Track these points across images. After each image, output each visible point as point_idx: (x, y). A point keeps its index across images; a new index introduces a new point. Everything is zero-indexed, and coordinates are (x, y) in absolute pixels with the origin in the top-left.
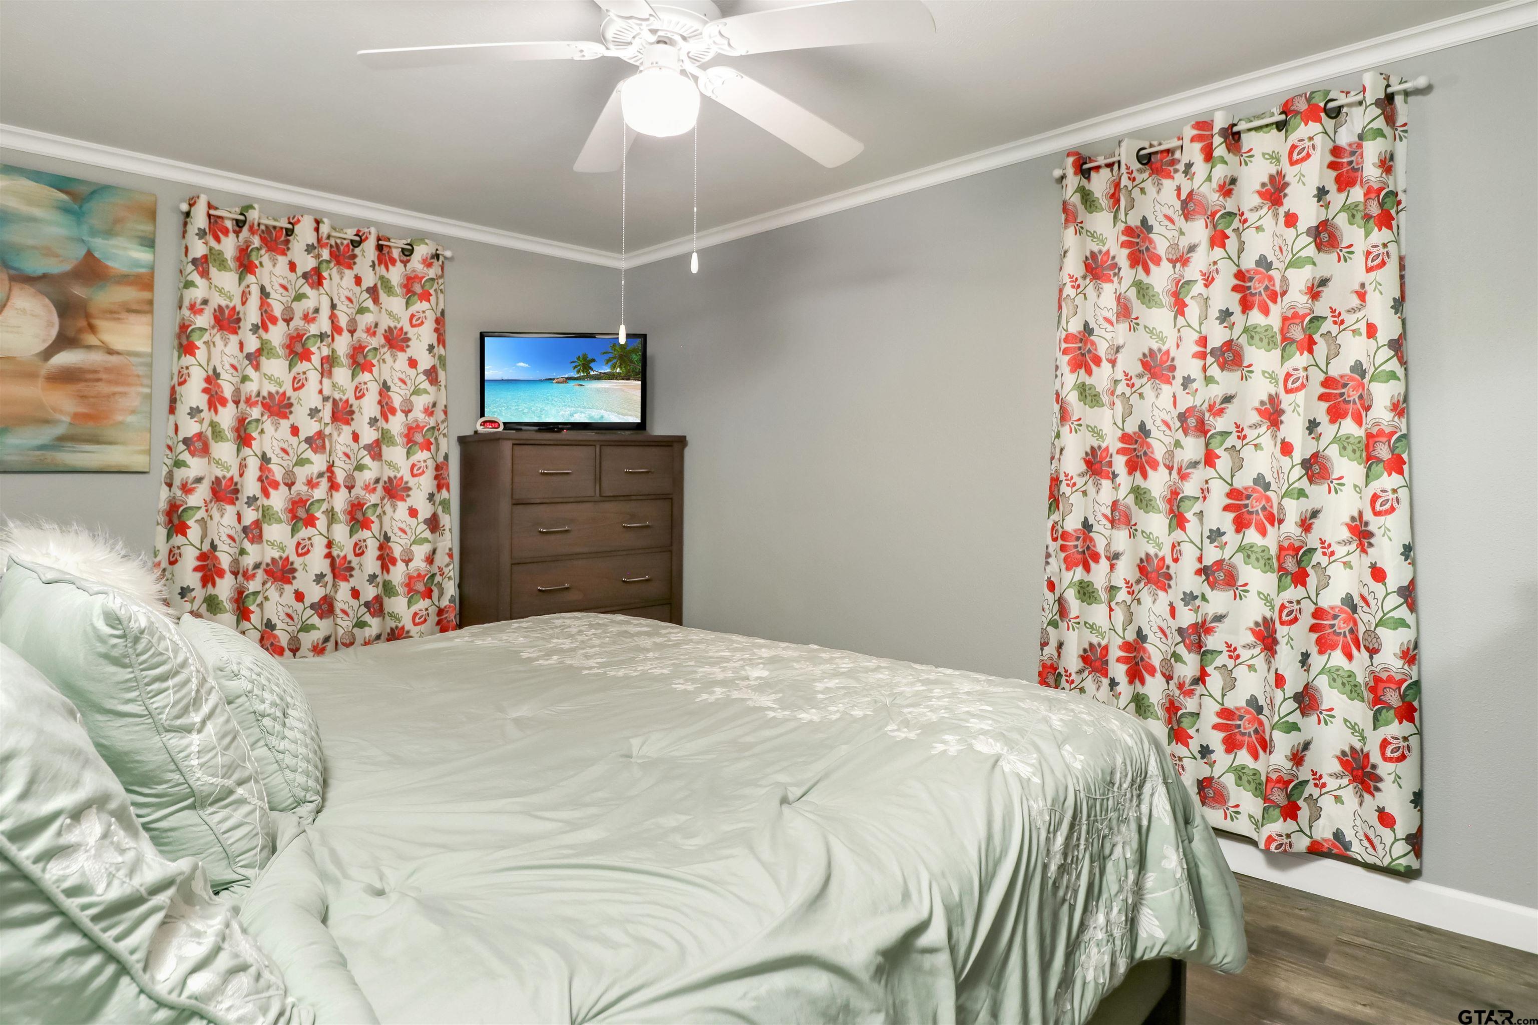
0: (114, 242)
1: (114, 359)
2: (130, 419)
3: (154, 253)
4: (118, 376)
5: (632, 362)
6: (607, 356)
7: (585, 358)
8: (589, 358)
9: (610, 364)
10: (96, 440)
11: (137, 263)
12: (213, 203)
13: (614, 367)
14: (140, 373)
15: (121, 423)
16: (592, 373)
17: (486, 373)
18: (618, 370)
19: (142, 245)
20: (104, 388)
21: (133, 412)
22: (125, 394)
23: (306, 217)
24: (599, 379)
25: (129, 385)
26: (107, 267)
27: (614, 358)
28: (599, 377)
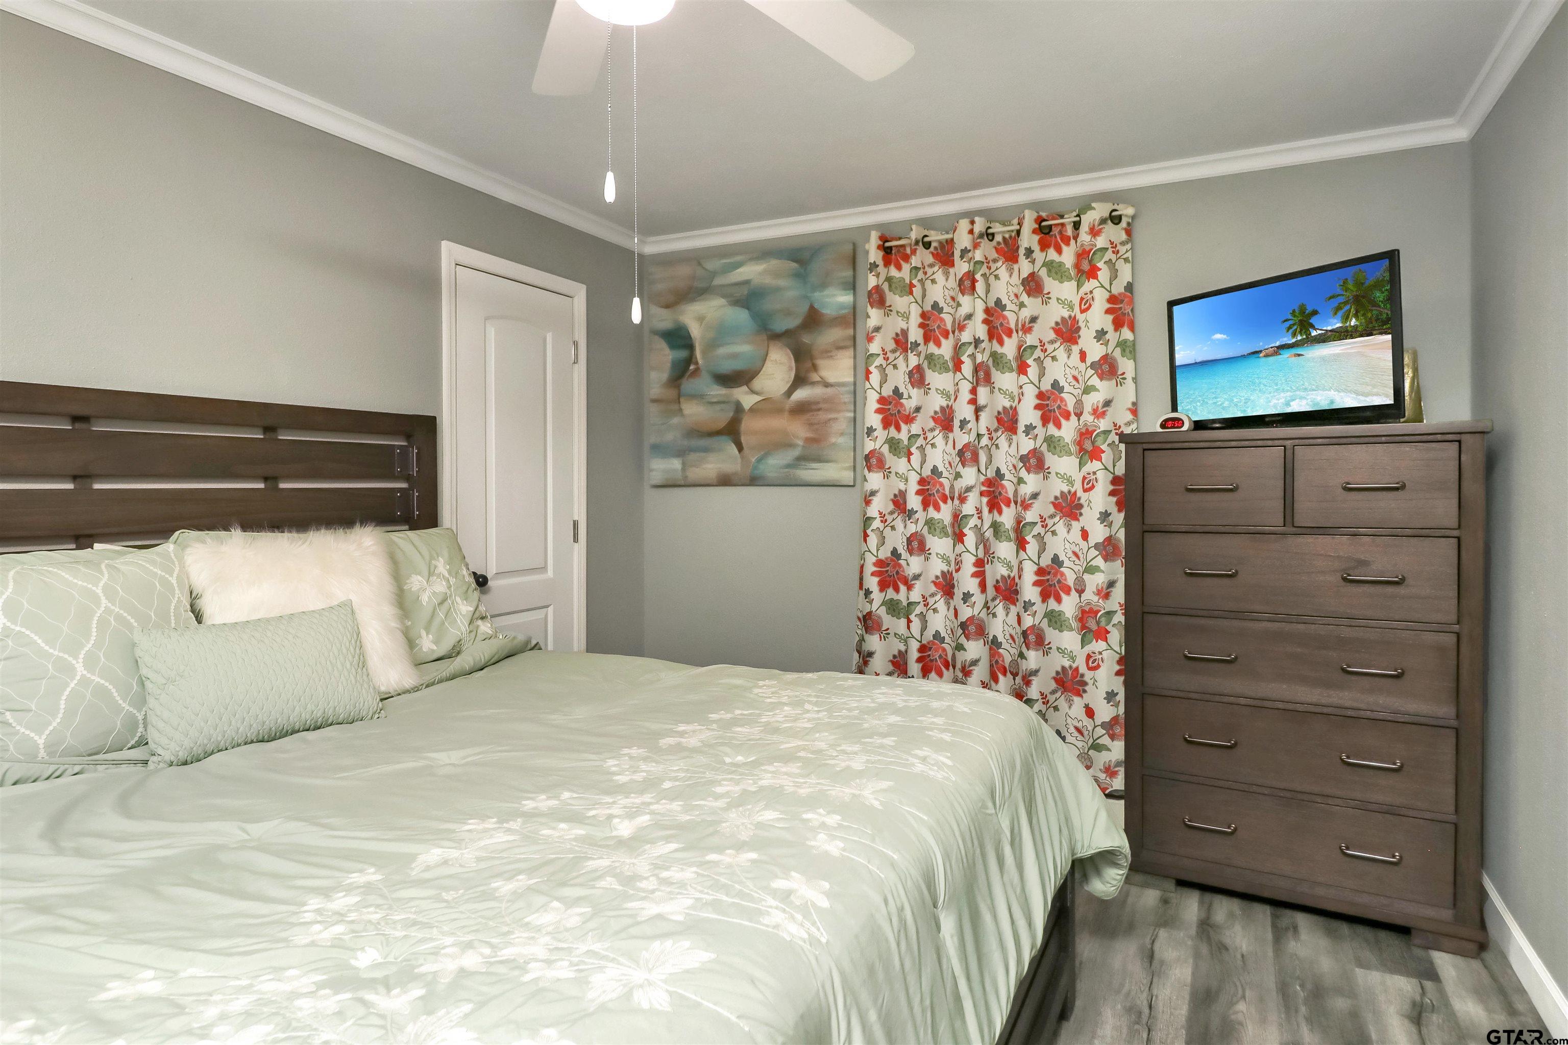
0: (826, 292)
1: (829, 390)
2: (841, 440)
3: (855, 294)
4: (830, 404)
5: (1375, 304)
6: (1335, 303)
7: (1302, 310)
8: (1309, 309)
9: (1340, 313)
10: (819, 459)
11: (842, 306)
12: (888, 235)
13: (1346, 318)
14: (846, 400)
15: (834, 444)
16: (1314, 333)
17: (1177, 356)
18: (1353, 322)
19: (845, 289)
20: (822, 416)
21: (842, 434)
22: (835, 419)
23: (961, 221)
24: (1324, 341)
25: (839, 411)
26: (822, 315)
27: (1346, 303)
28: (1323, 339)
